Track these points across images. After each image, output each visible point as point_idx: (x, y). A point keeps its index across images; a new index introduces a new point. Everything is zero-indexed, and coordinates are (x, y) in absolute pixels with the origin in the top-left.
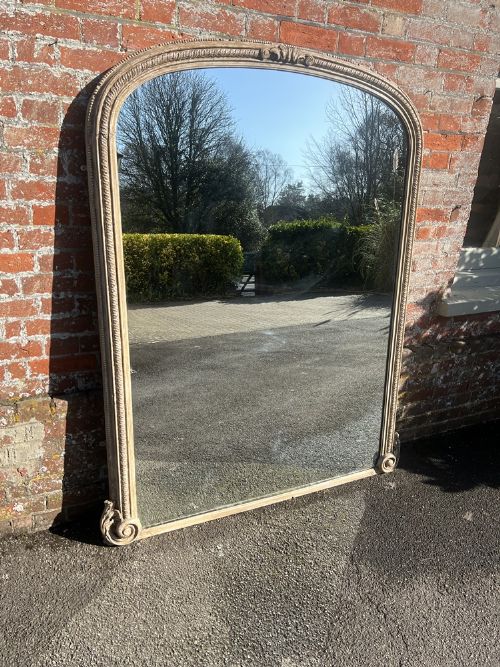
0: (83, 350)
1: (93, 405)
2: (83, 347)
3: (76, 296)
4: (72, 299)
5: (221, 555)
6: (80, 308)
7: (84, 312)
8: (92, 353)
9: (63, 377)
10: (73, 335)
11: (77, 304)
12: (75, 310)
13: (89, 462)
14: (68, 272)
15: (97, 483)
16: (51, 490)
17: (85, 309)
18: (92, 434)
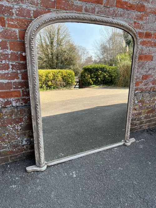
0: (14, 88)
1: (19, 113)
2: (14, 86)
3: (10, 63)
4: (8, 64)
5: (75, 176)
6: (12, 69)
7: (14, 71)
8: (19, 90)
9: (6, 100)
10: (10, 81)
11: (11, 67)
12: (10, 69)
13: (18, 137)
14: (6, 51)
15: (22, 146)
16: (2, 149)
17: (15, 70)
18: (20, 125)
